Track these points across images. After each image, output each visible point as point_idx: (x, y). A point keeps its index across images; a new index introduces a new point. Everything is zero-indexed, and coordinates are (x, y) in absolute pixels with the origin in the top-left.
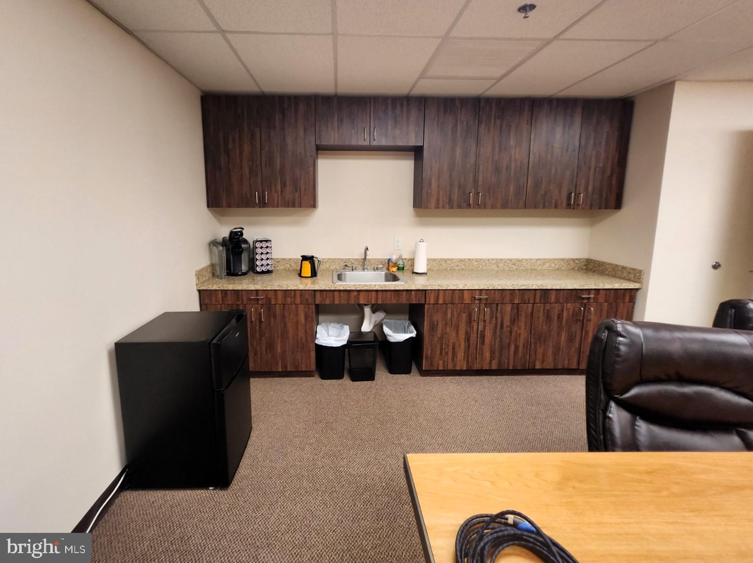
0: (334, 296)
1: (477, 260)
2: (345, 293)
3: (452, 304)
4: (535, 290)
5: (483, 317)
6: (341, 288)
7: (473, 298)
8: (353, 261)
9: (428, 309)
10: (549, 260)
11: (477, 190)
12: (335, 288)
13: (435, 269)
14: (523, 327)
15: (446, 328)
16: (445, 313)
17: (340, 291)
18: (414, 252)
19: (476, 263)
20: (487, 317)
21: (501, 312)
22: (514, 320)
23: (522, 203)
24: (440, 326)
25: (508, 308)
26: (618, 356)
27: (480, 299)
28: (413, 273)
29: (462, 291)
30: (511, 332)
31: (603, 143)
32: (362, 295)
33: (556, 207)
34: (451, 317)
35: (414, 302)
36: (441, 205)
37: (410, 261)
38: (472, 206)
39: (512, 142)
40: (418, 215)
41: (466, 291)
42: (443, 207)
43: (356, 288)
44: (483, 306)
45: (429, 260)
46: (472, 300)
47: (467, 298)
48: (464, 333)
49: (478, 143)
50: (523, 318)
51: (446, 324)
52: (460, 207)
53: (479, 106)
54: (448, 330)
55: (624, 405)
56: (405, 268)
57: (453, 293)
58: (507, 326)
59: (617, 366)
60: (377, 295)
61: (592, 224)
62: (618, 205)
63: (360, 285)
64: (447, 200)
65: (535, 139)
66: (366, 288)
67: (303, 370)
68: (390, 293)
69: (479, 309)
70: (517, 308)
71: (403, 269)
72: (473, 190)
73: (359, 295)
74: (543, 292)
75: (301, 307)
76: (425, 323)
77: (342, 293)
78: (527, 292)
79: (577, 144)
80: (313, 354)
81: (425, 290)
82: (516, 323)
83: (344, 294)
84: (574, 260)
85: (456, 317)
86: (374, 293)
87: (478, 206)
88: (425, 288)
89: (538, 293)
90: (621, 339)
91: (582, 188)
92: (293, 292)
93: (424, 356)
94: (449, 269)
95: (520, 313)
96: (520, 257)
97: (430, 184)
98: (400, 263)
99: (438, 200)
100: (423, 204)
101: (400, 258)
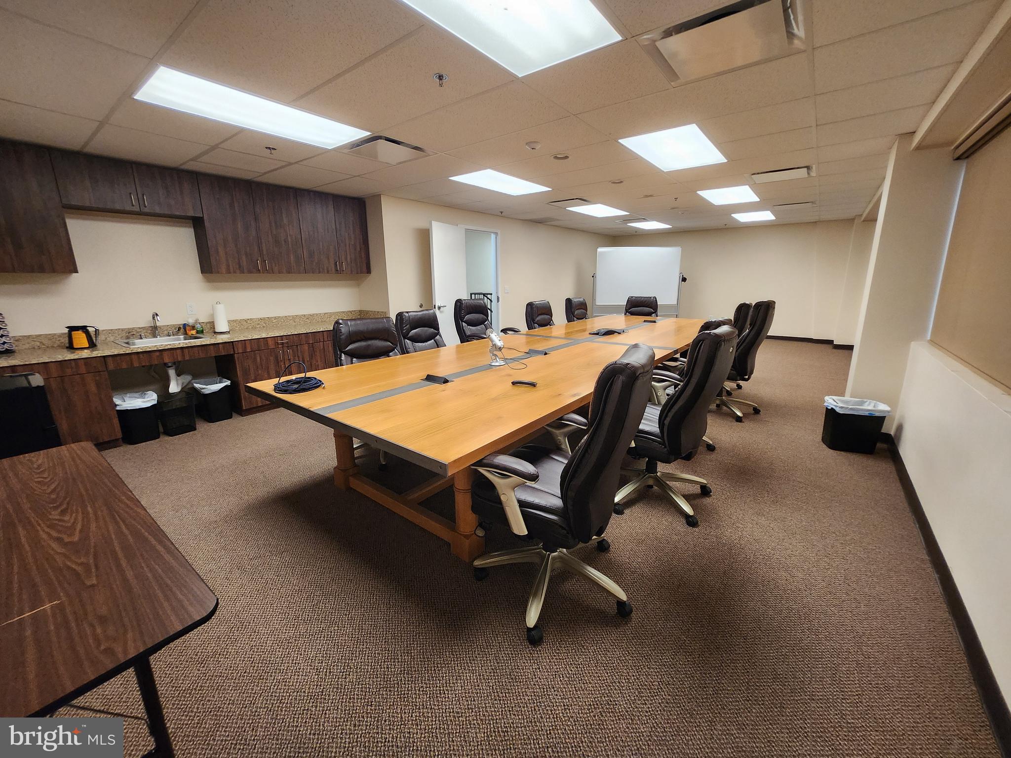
0: (131, 360)
1: (275, 318)
2: (145, 355)
3: (259, 350)
4: (323, 331)
5: (287, 357)
6: (140, 350)
7: (277, 344)
8: (138, 330)
9: (238, 358)
10: (334, 313)
11: (263, 258)
12: (131, 351)
13: (237, 328)
14: (319, 360)
15: (258, 371)
16: (255, 359)
17: (138, 353)
18: (212, 315)
19: (275, 321)
20: (291, 357)
21: (301, 352)
22: (312, 356)
23: (302, 269)
24: (252, 371)
25: (306, 347)
26: (341, 333)
27: (283, 344)
28: (215, 333)
29: (265, 339)
30: (311, 365)
31: (351, 228)
32: (165, 354)
33: (328, 272)
34: (261, 361)
35: (223, 354)
36: (232, 271)
37: (208, 324)
38: (261, 271)
39: (285, 221)
40: (209, 280)
41: (270, 339)
42: (235, 272)
43: (157, 348)
44: (285, 349)
45: (229, 322)
46: (275, 345)
47: (271, 344)
48: (274, 372)
49: (256, 219)
50: (318, 354)
51: (257, 368)
52: (250, 272)
53: (252, 189)
54: (260, 372)
55: (346, 353)
56: (204, 332)
57: (258, 342)
58: (308, 361)
59: (341, 337)
60: (183, 352)
61: (358, 285)
62: (369, 271)
63: (162, 345)
64: (237, 266)
65: (302, 221)
66: (169, 347)
67: (107, 440)
68: (196, 349)
69: (283, 351)
70: (312, 347)
71: (202, 332)
72: (260, 258)
73: (162, 355)
74: (328, 332)
75: (89, 378)
76: (238, 370)
77: (141, 356)
78: (318, 334)
79: (334, 227)
80: (116, 421)
81: (232, 342)
82: (314, 358)
83: (143, 356)
84: (351, 312)
85: (265, 361)
86: (178, 351)
87: (265, 271)
88: (232, 340)
89: (325, 334)
90: (341, 325)
91: (343, 258)
92: (73, 363)
93: (242, 397)
94: (250, 327)
95: (315, 350)
96: (311, 312)
97: (217, 252)
98: (198, 326)
99: (228, 266)
100: (213, 270)
101: (196, 322)
